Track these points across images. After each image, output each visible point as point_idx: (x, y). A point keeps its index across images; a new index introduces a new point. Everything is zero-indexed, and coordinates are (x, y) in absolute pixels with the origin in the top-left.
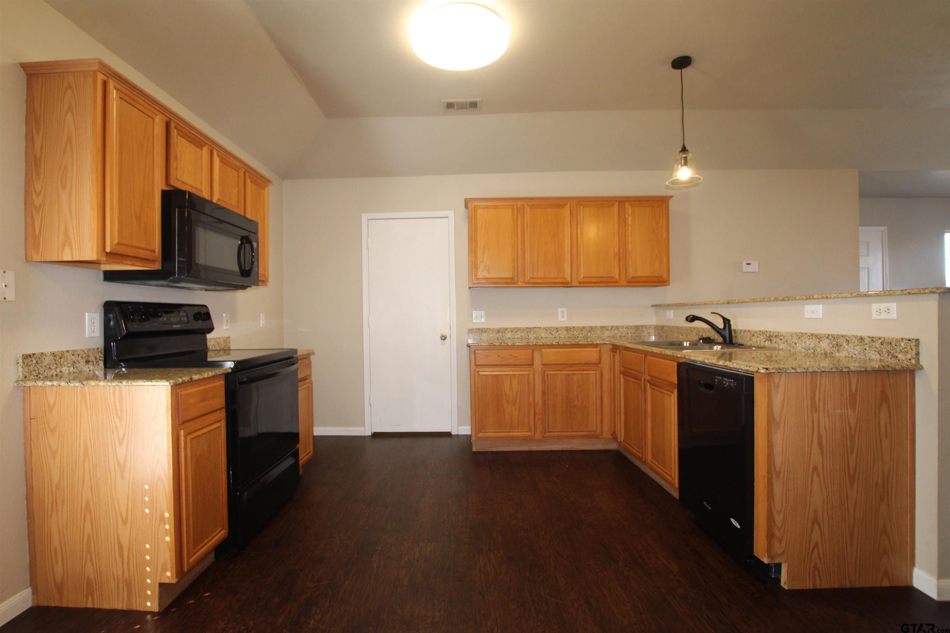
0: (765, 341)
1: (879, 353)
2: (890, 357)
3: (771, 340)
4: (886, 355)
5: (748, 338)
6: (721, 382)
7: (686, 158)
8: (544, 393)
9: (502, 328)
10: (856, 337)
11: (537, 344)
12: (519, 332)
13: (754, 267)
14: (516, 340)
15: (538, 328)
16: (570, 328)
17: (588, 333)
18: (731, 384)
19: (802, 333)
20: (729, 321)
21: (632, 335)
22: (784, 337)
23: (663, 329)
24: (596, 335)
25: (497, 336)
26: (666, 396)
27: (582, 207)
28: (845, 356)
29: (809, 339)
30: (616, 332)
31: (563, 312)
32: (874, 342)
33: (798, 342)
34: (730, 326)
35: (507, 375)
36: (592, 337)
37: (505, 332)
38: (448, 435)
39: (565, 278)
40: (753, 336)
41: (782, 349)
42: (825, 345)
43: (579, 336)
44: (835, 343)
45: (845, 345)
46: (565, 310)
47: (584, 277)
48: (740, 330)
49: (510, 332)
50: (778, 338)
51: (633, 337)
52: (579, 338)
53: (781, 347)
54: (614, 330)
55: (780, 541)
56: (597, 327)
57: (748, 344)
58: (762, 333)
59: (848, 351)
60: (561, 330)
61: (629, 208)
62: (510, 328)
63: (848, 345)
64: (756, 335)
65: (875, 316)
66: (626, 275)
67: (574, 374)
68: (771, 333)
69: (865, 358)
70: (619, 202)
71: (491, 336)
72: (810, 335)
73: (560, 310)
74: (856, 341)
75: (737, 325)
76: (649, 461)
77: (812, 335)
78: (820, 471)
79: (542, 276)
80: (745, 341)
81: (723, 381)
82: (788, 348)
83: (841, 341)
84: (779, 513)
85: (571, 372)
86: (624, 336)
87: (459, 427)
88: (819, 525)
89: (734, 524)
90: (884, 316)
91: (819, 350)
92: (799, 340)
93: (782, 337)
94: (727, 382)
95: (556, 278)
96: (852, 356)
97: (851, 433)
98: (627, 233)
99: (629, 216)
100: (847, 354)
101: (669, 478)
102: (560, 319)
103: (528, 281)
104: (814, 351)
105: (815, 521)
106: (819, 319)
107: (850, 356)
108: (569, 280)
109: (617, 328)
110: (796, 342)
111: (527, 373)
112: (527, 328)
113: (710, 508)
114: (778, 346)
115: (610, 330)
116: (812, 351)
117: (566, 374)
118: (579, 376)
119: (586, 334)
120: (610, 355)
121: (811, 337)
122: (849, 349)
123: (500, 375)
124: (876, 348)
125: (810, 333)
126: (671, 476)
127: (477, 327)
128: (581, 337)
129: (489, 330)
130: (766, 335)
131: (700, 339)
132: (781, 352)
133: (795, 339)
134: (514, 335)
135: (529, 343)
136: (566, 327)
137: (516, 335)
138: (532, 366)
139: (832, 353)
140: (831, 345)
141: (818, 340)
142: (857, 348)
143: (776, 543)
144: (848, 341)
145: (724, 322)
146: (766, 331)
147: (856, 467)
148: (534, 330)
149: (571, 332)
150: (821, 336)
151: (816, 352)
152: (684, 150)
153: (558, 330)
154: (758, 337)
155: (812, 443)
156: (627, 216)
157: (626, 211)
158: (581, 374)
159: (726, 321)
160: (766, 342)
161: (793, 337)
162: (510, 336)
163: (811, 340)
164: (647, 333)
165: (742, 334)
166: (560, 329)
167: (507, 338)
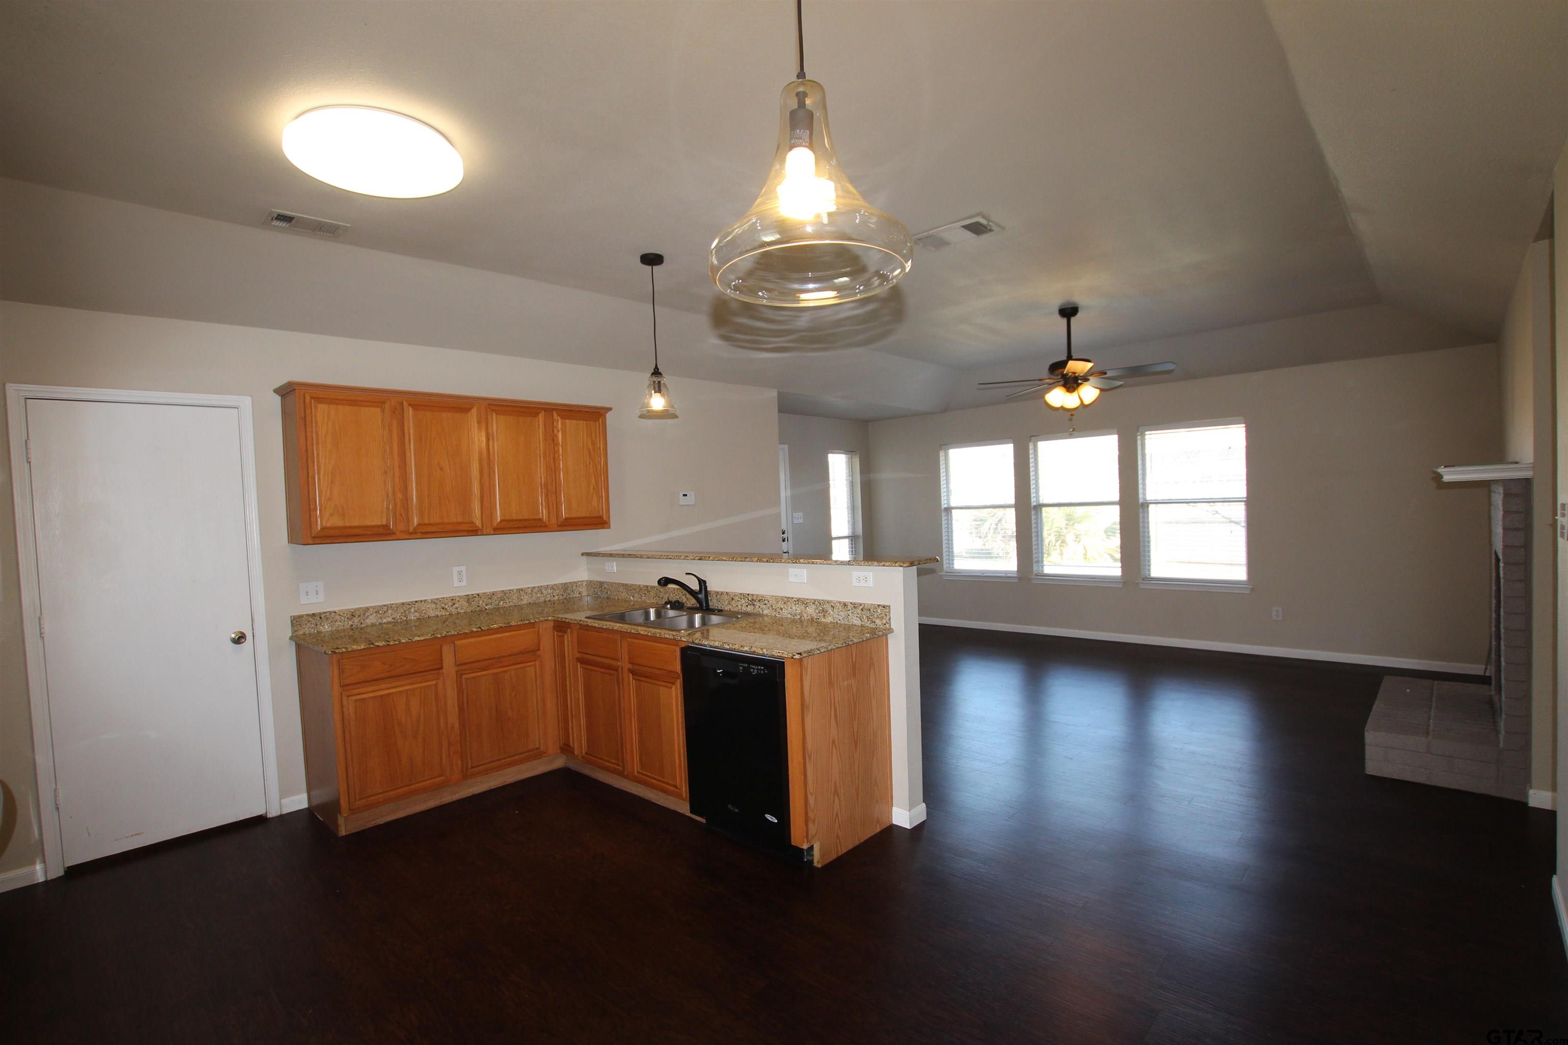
0: (747, 606)
1: (860, 619)
2: (870, 622)
3: (754, 605)
4: (866, 621)
5: (727, 602)
6: (746, 670)
7: (659, 382)
8: (461, 708)
9: (358, 609)
10: (840, 603)
11: (448, 634)
12: (390, 612)
13: (690, 500)
14: (385, 626)
15: (421, 601)
16: (473, 596)
17: (500, 601)
18: (761, 671)
19: (788, 598)
20: (705, 582)
21: (559, 598)
22: (768, 602)
23: (601, 587)
24: (511, 603)
25: (351, 623)
26: (661, 688)
27: (494, 414)
28: (831, 621)
29: (796, 604)
30: (539, 595)
31: (460, 573)
32: (856, 608)
33: (784, 607)
34: (706, 588)
35: (401, 692)
36: (505, 607)
37: (364, 614)
38: (260, 821)
39: (473, 523)
40: (732, 599)
41: (767, 615)
42: (811, 611)
43: (487, 608)
44: (821, 608)
45: (830, 610)
46: (463, 568)
47: (501, 521)
48: (715, 592)
49: (375, 614)
50: (762, 603)
51: (561, 601)
52: (487, 611)
53: (765, 612)
54: (536, 593)
55: (814, 821)
56: (513, 590)
57: (726, 608)
58: (744, 596)
59: (833, 617)
60: (459, 601)
61: (558, 421)
62: (374, 607)
63: (833, 611)
64: (736, 598)
65: (855, 583)
66: (557, 517)
67: (506, 671)
68: (754, 597)
69: (849, 623)
70: (545, 410)
71: (339, 625)
72: (796, 600)
73: (456, 569)
74: (840, 607)
75: (713, 586)
76: (636, 773)
77: (799, 600)
78: (837, 743)
79: (438, 520)
80: (722, 604)
81: (749, 668)
82: (774, 614)
83: (827, 606)
84: (811, 794)
85: (500, 670)
86: (549, 601)
87: (283, 801)
88: (838, 795)
89: (770, 820)
90: (863, 584)
91: (805, 615)
92: (785, 605)
93: (766, 602)
94: (755, 670)
95: (459, 523)
96: (837, 622)
97: (854, 700)
98: (556, 456)
99: (558, 431)
100: (832, 620)
101: (672, 788)
102: (456, 584)
103: (415, 529)
104: (801, 617)
105: (836, 793)
106: (804, 583)
107: (835, 621)
108: (480, 526)
109: (540, 589)
110: (782, 607)
111: (434, 682)
112: (403, 604)
113: (737, 810)
114: (763, 610)
115: (530, 594)
116: (799, 617)
117: (494, 674)
118: (513, 672)
119: (497, 603)
120: (554, 635)
121: (797, 602)
122: (834, 614)
123: (389, 694)
124: (858, 614)
125: (796, 598)
126: (675, 786)
127: (311, 612)
128: (489, 609)
129: (334, 614)
130: (748, 599)
131: (666, 603)
132: (766, 619)
133: (780, 605)
134: (381, 618)
135: (436, 635)
136: (468, 595)
137: (385, 618)
138: (441, 671)
139: (818, 619)
140: (817, 611)
141: (804, 605)
142: (842, 613)
143: (811, 825)
144: (833, 607)
145: (700, 584)
146: (748, 595)
147: (858, 732)
148: (416, 606)
149: (475, 602)
150: (808, 601)
151: (803, 618)
152: (656, 372)
153: (454, 601)
154: (738, 601)
155: (831, 718)
156: (555, 431)
157: (555, 424)
158: (515, 669)
159: (702, 583)
160: (749, 606)
161: (779, 602)
162: (374, 621)
163: (797, 605)
164: (578, 593)
165: (718, 597)
166: (457, 599)
167: (369, 624)
